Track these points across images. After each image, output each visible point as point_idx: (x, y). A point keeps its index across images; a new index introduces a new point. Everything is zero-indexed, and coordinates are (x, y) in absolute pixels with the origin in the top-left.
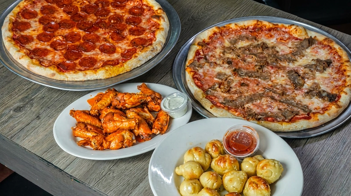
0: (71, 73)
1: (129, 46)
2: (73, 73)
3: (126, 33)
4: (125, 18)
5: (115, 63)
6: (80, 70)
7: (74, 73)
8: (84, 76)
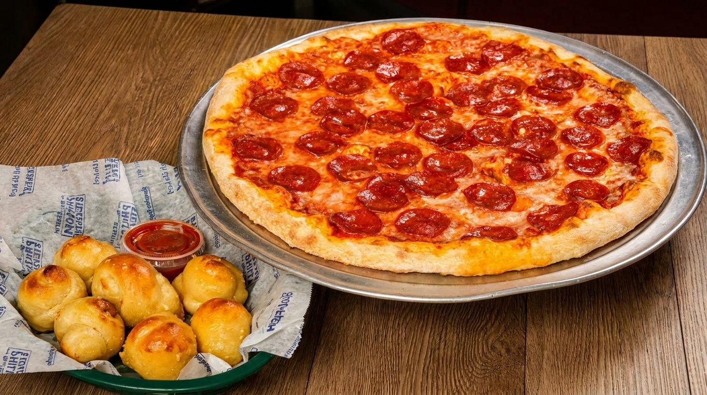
0: (364, 243)
1: (559, 198)
2: (369, 242)
3: (556, 163)
4: (561, 127)
5: (504, 234)
6: (393, 239)
7: (373, 244)
8: (401, 255)
